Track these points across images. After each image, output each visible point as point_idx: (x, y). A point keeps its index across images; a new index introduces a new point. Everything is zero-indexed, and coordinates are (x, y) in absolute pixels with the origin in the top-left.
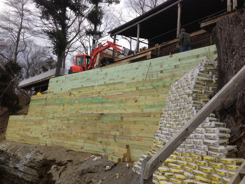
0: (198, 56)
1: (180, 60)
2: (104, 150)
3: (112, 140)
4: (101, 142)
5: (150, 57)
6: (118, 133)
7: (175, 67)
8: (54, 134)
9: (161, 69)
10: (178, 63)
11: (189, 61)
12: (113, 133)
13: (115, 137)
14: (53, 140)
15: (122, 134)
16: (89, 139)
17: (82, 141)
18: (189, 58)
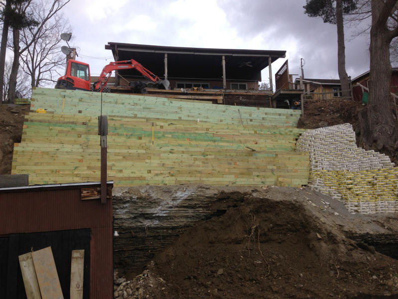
0: (280, 115)
1: (266, 114)
2: (262, 182)
3: (270, 173)
4: (258, 176)
5: (221, 102)
6: (275, 167)
7: (263, 118)
8: (178, 171)
9: (251, 118)
10: (265, 116)
11: (273, 117)
12: (270, 167)
13: (272, 171)
14: (179, 179)
15: (279, 168)
16: (242, 174)
17: (233, 176)
18: (273, 114)
